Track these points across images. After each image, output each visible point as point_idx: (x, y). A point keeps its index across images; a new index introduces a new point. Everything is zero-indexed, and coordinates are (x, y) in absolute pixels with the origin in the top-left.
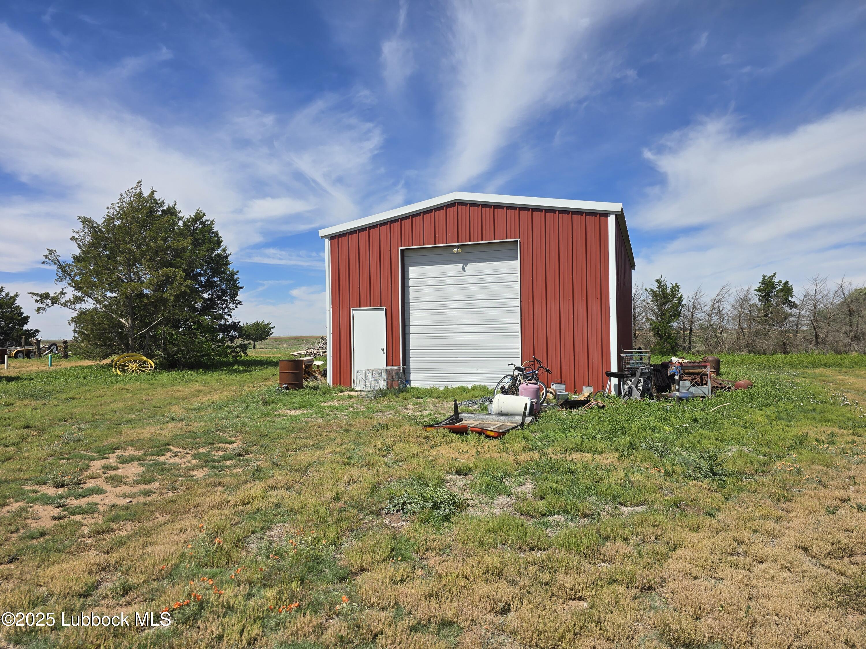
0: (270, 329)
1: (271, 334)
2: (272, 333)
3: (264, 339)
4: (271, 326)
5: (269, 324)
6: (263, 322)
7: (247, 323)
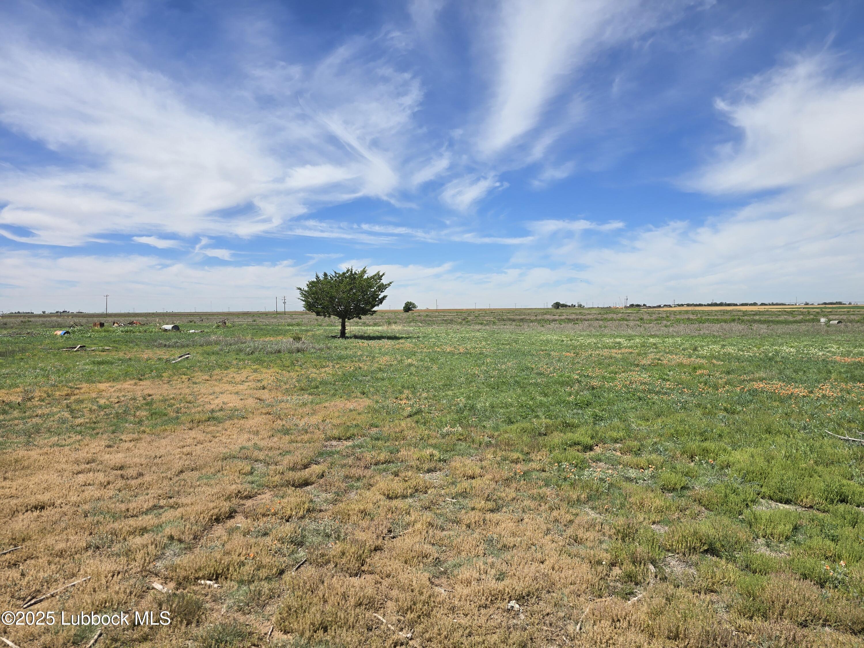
0: (382, 287)
1: (381, 301)
2: (384, 297)
3: (365, 312)
4: (384, 281)
5: (379, 277)
6: (364, 272)
7: (325, 275)
